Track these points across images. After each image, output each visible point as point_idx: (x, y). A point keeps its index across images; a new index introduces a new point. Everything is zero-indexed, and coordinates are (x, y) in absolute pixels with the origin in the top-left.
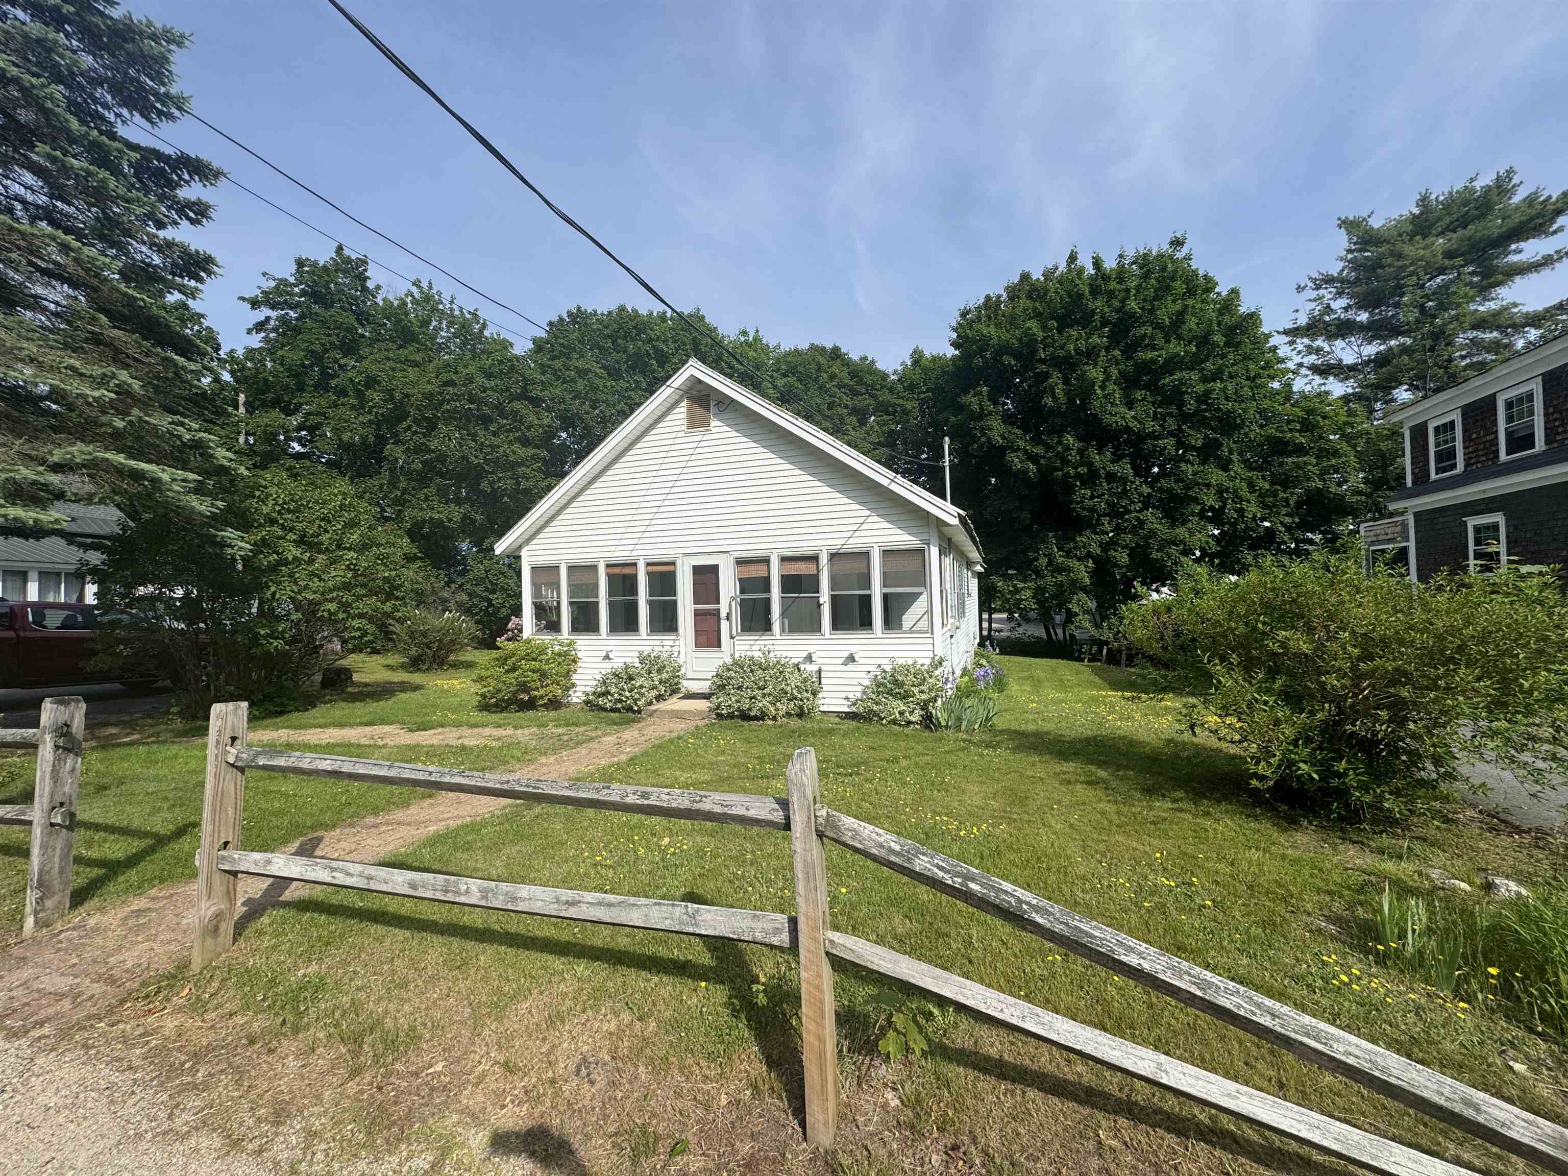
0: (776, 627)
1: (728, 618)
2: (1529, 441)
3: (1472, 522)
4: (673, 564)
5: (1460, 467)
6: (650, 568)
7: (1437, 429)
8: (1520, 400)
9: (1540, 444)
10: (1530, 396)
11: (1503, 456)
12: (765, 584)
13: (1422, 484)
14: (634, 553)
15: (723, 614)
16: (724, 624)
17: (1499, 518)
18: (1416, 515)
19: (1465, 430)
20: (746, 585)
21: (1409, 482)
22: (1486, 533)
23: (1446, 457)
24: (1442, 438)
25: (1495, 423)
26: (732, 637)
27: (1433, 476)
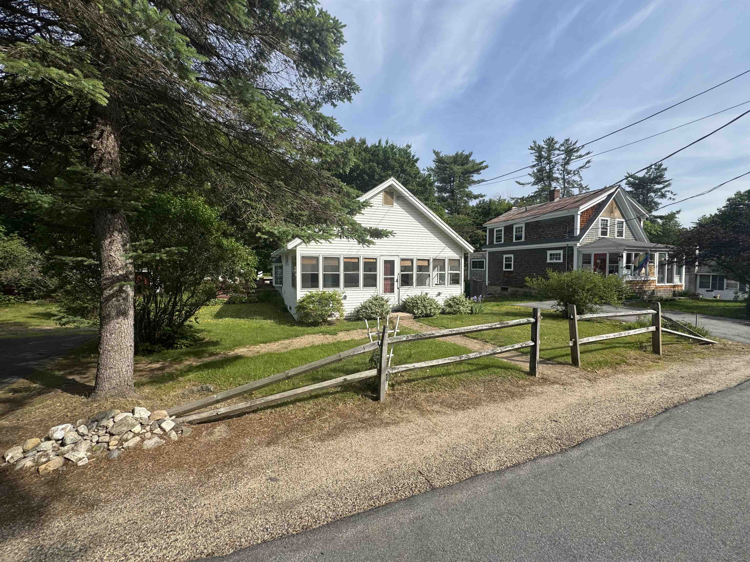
0: (415, 284)
1: (397, 281)
2: (520, 238)
3: (505, 256)
4: (376, 259)
5: (503, 242)
6: (365, 260)
7: (497, 231)
8: (519, 228)
9: (523, 240)
10: (522, 227)
11: (514, 241)
12: (410, 268)
13: (491, 245)
14: (358, 253)
15: (395, 280)
16: (396, 284)
17: (512, 256)
18: (489, 253)
19: (505, 233)
20: (404, 268)
21: (487, 244)
22: (508, 259)
23: (499, 238)
24: (498, 233)
25: (513, 232)
26: (398, 288)
27: (495, 243)
